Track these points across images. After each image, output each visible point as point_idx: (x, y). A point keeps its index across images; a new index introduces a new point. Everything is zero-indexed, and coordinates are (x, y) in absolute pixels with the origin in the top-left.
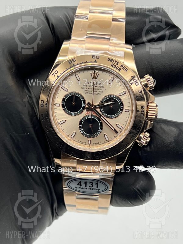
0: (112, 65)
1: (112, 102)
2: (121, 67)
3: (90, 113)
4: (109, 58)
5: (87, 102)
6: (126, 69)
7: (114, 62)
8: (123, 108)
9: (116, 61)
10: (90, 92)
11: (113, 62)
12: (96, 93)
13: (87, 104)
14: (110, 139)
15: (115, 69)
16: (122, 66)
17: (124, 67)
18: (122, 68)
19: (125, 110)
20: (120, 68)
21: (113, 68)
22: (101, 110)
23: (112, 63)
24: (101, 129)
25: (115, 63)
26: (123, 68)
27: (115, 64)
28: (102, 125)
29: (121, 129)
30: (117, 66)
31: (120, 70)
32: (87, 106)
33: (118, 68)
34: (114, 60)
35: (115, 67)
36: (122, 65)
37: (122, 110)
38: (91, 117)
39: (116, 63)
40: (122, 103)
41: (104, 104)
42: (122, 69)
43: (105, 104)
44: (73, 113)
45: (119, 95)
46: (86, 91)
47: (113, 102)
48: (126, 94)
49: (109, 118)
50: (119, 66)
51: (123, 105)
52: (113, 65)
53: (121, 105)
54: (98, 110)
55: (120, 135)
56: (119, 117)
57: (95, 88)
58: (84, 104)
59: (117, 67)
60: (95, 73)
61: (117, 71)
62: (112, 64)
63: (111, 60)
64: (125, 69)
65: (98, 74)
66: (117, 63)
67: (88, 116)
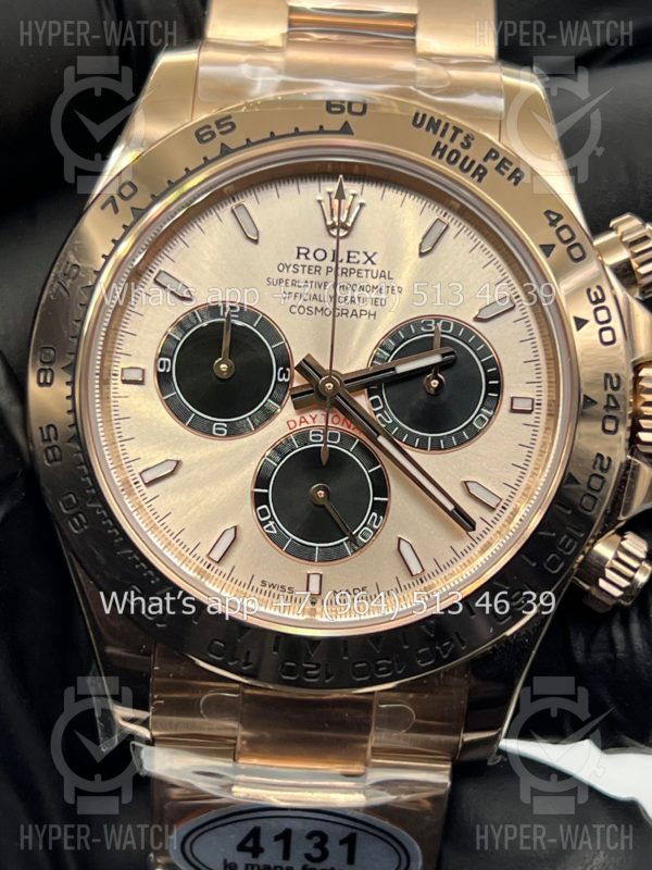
0: (438, 150)
1: (436, 359)
2: (485, 159)
3: (314, 419)
4: (417, 114)
5: (297, 360)
6: (512, 169)
7: (450, 132)
8: (498, 389)
9: (461, 131)
10: (314, 304)
11: (442, 135)
12: (351, 307)
13: (300, 368)
14: (430, 567)
15: (453, 172)
16: (492, 153)
17: (504, 160)
18: (491, 165)
19: (512, 399)
20: (480, 167)
21: (442, 166)
22: (375, 403)
23: (437, 137)
24: (381, 509)
25: (452, 139)
26: (498, 168)
27: (456, 145)
28: (382, 487)
29: (494, 509)
30: (464, 153)
31: (480, 174)
32: (298, 381)
33: (473, 162)
34: (447, 125)
35: (453, 158)
36: (492, 150)
37: (494, 404)
38: (325, 442)
39: (460, 138)
40: (493, 363)
41: (393, 369)
42: (492, 174)
43: (401, 369)
44: (220, 423)
45: (477, 319)
46: (291, 301)
47: (443, 355)
48: (516, 314)
49: (422, 446)
50: (476, 154)
51: (497, 375)
52: (446, 146)
53: (489, 377)
54: (363, 401)
55: (484, 541)
56: (480, 441)
57: (342, 280)
58: (284, 371)
59: (466, 158)
60: (340, 195)
61: (465, 179)
62: (439, 144)
63: (434, 125)
64: (508, 173)
65: (362, 205)
66: (467, 138)
67: (303, 436)
